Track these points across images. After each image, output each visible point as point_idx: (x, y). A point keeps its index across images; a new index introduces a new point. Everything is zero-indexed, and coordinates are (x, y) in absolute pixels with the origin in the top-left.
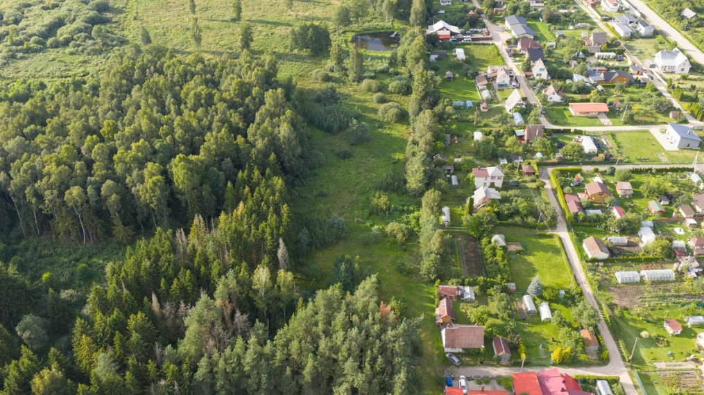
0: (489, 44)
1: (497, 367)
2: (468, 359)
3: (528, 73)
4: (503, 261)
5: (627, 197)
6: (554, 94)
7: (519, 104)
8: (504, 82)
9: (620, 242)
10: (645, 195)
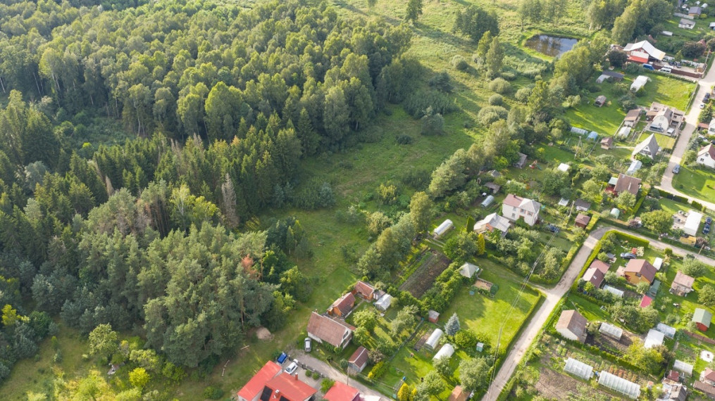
0: (690, 82)
1: (340, 371)
2: (322, 353)
3: (703, 125)
4: (448, 289)
5: (679, 294)
6: (707, 155)
7: (646, 152)
8: (660, 125)
9: (611, 332)
10: (701, 299)
